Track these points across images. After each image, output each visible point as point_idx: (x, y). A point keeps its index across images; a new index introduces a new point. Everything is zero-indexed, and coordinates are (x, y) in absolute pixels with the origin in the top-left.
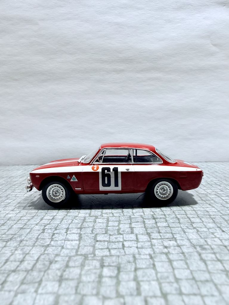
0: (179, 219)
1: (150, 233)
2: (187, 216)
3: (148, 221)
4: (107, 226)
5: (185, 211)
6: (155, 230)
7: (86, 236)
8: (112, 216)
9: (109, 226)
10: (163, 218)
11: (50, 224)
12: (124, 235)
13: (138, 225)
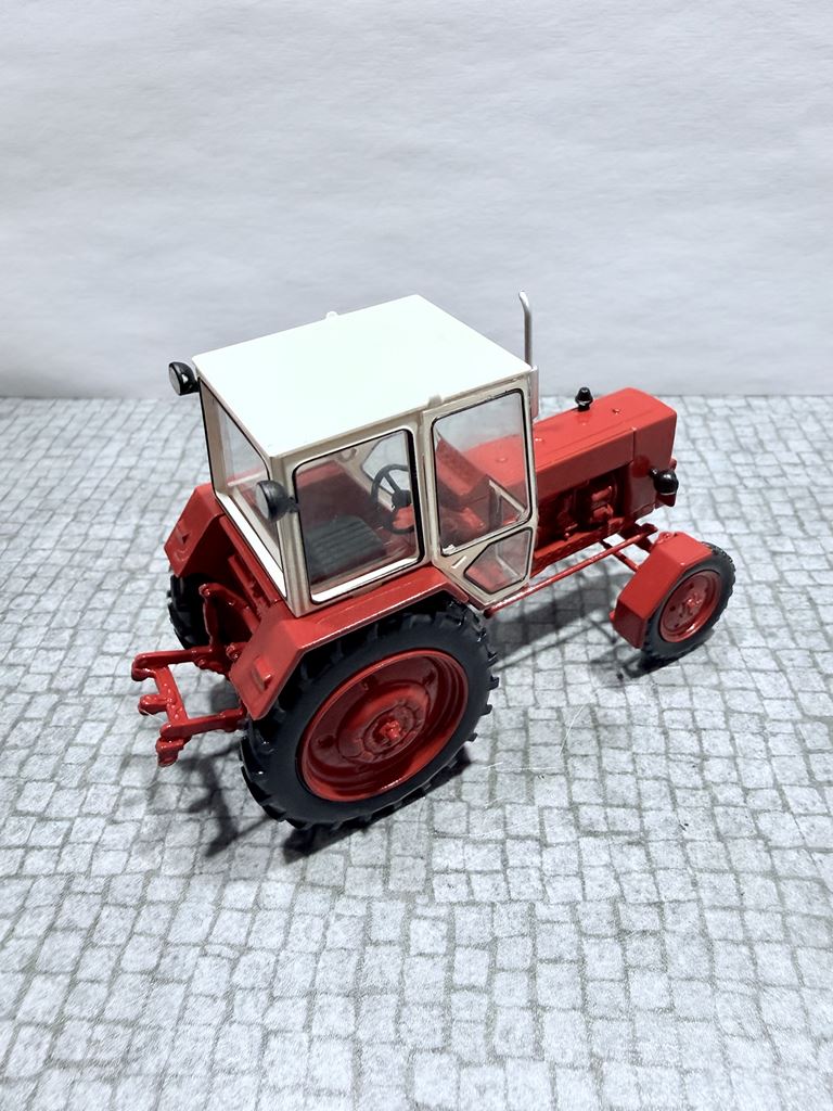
0: (709, 948)
1: (601, 1059)
2: (743, 926)
3: (596, 949)
4: (451, 988)
5: (737, 874)
6: (621, 1036)
7: (376, 1068)
8: (467, 904)
9: (456, 990)
10: (654, 934)
11: (250, 949)
12: (510, 1064)
13: (560, 986)
